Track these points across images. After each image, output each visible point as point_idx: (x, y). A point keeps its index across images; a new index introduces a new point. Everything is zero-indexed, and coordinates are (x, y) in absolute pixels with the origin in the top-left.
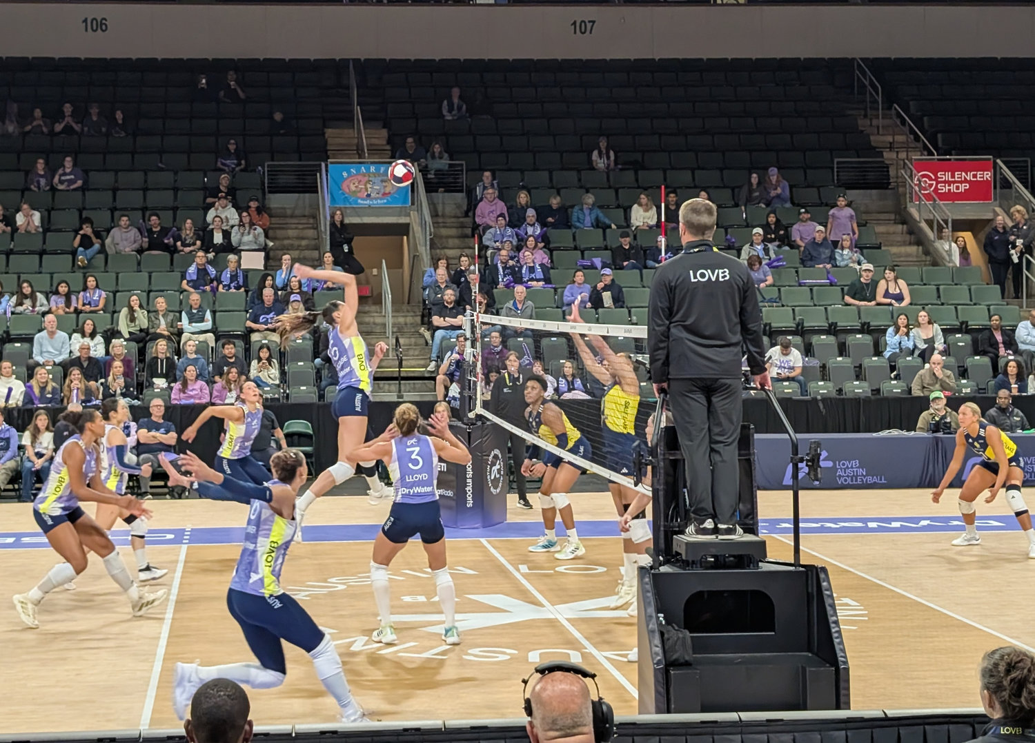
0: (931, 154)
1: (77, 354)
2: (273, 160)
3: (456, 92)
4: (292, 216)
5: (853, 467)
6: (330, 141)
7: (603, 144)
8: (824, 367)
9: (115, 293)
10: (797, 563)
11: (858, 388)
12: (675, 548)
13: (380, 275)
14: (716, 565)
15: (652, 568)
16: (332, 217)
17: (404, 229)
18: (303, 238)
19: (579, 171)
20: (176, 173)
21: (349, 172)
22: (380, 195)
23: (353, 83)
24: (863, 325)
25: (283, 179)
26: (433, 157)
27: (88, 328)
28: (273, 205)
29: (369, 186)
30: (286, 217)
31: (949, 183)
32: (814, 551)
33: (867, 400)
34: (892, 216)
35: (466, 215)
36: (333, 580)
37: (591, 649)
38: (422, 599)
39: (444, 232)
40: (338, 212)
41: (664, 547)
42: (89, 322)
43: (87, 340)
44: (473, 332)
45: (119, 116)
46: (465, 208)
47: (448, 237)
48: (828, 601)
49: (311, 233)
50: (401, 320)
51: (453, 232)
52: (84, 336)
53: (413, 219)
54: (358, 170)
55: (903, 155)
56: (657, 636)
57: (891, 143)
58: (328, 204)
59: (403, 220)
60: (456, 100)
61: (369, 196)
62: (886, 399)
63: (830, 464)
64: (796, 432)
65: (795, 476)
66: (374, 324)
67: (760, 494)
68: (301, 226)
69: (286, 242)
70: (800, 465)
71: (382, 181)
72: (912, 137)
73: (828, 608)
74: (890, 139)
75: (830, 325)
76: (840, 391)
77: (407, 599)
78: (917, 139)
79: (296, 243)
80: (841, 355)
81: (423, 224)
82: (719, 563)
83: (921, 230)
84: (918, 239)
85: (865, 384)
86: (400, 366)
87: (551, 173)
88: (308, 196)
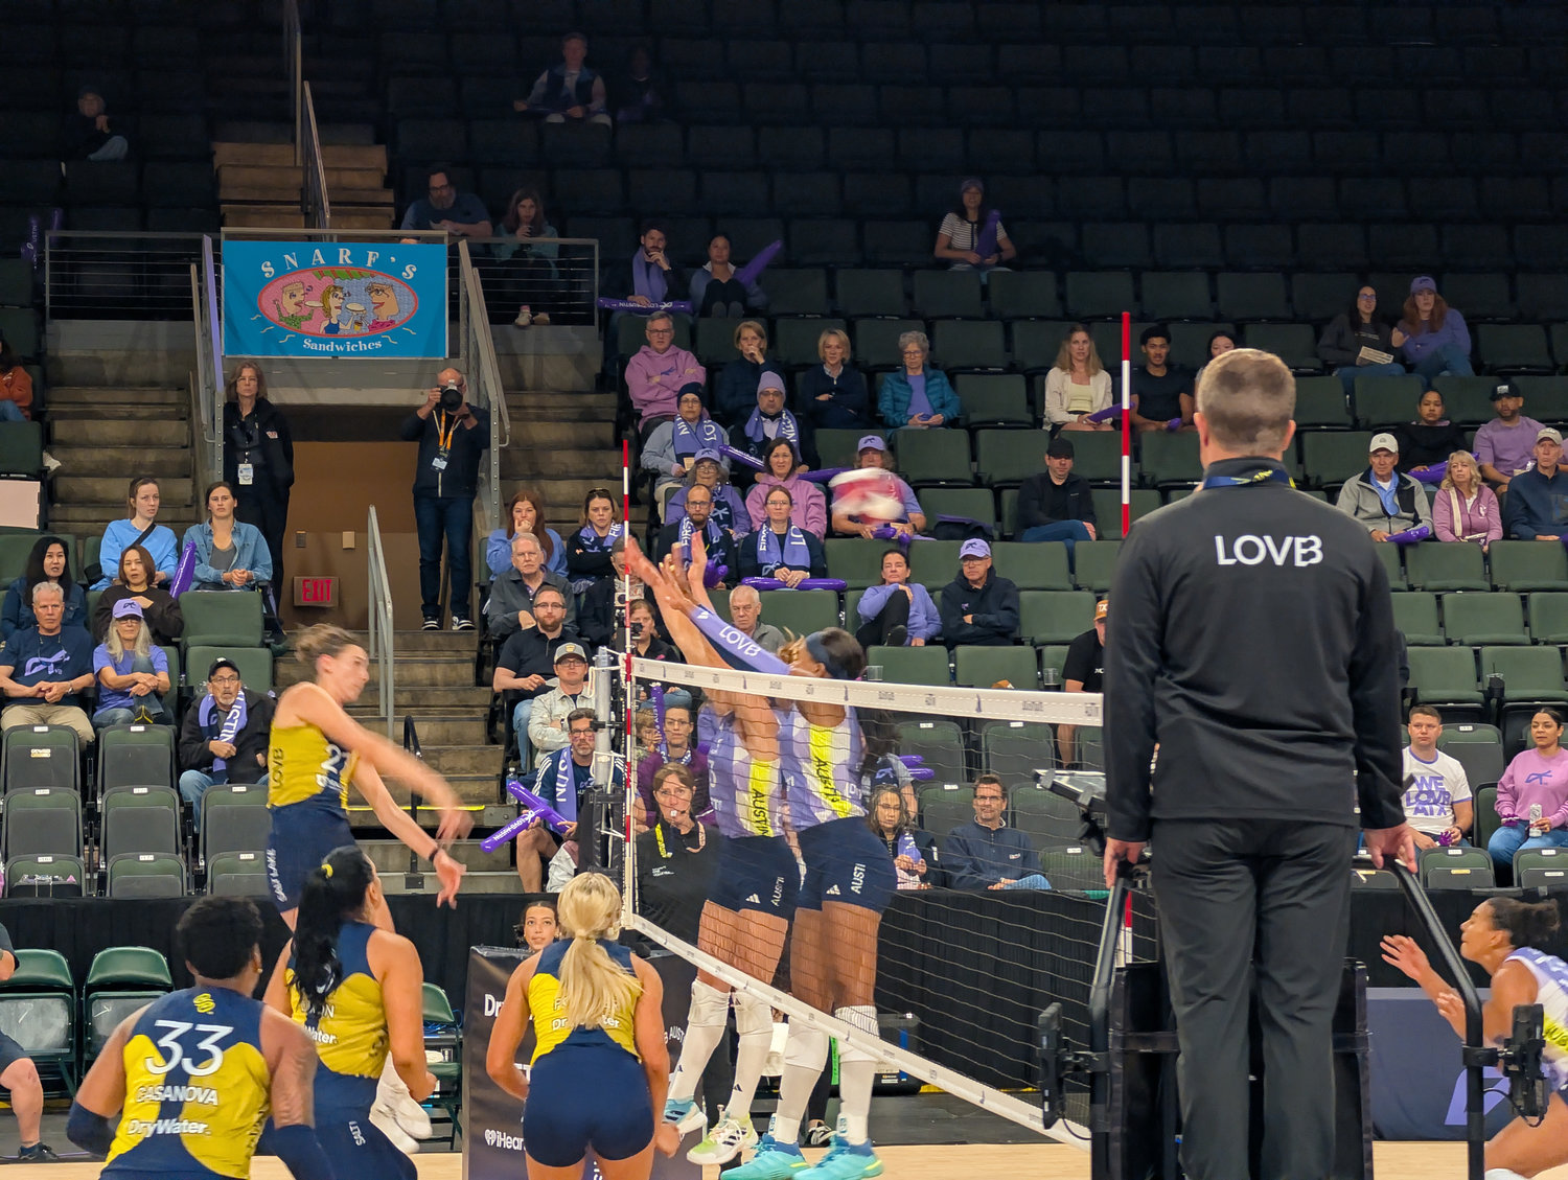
2: (67, 225)
3: (576, 49)
4: (119, 383)
6: (226, 176)
7: (972, 197)
13: (361, 549)
16: (231, 386)
18: (147, 444)
19: (909, 272)
21: (278, 263)
22: (364, 330)
23: (293, 19)
25: (93, 281)
26: (516, 225)
28: (64, 353)
29: (333, 302)
30: (100, 384)
35: (600, 386)
39: (542, 432)
40: (247, 373)
44: (615, 706)
49: (171, 430)
50: (421, 672)
51: (564, 432)
58: (219, 350)
61: (333, 329)
65: (1475, 1101)
68: (144, 412)
69: (103, 453)
70: (1488, 1073)
71: (371, 289)
79: (131, 457)
87: (831, 275)
88: (162, 327)
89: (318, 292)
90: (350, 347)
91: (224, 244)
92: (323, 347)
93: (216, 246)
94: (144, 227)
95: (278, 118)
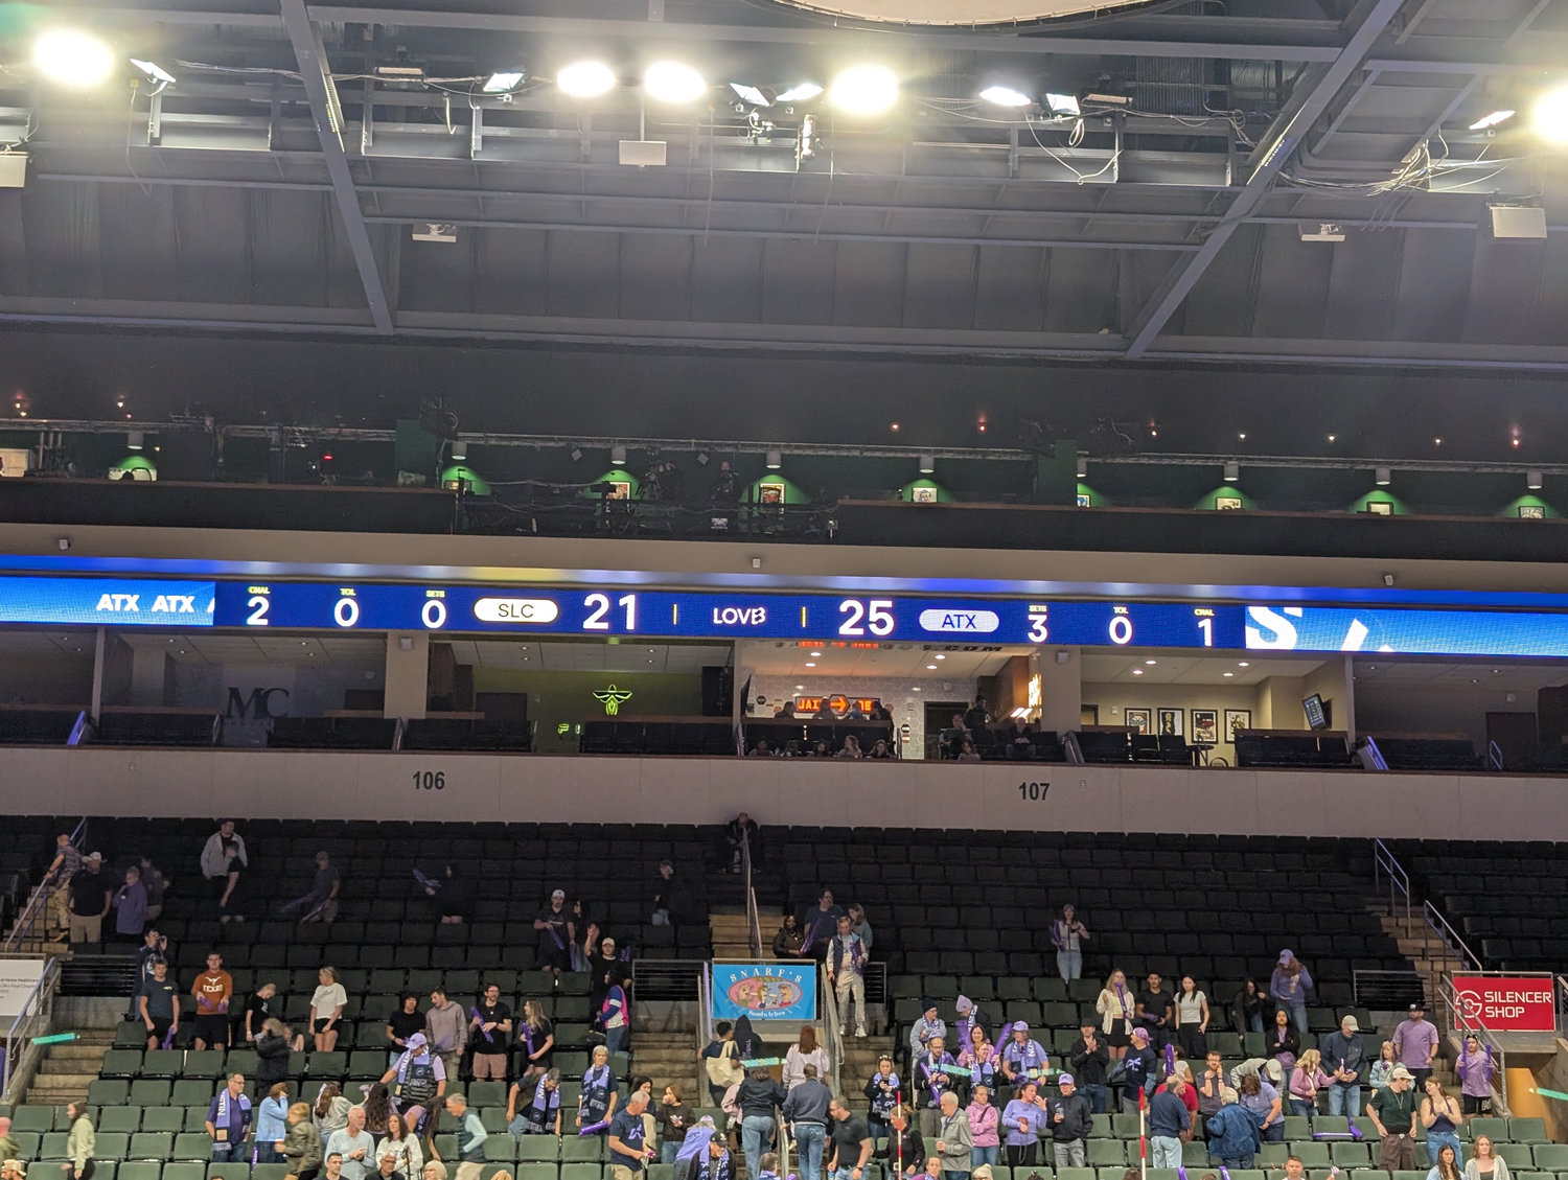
0: (1475, 967)
2: (642, 956)
4: (664, 1031)
6: (714, 930)
18: (677, 1062)
20: (519, 973)
22: (777, 1006)
25: (655, 981)
28: (642, 1016)
29: (763, 993)
30: (657, 1031)
31: (1500, 1006)
35: (887, 1033)
39: (859, 1056)
46: (886, 1024)
49: (687, 1054)
55: (1439, 966)
57: (1423, 950)
58: (710, 1009)
61: (762, 1006)
68: (676, 1045)
69: (655, 1066)
71: (780, 987)
72: (1449, 942)
74: (1422, 944)
78: (1456, 945)
79: (668, 1068)
87: (995, 979)
88: (684, 1004)
89: (756, 989)
90: (770, 1014)
91: (714, 966)
92: (758, 1014)
93: (710, 966)
94: (677, 958)
95: (740, 903)
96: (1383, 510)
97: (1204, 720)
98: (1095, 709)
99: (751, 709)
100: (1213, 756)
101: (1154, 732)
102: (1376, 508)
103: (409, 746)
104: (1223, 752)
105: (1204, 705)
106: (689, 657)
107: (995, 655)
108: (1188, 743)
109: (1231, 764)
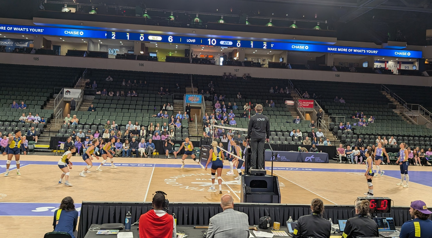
0: (302, 98)
1: (134, 129)
2: (175, 93)
3: (212, 82)
4: (178, 104)
5: (284, 158)
6: (186, 90)
7: (239, 93)
8: (279, 138)
9: (143, 117)
10: (272, 175)
11: (286, 143)
12: (249, 171)
13: (195, 116)
14: (256, 175)
15: (244, 175)
16: (186, 105)
17: (200, 108)
18: (180, 109)
19: (235, 98)
20: (156, 95)
21: (190, 96)
22: (196, 101)
23: (192, 78)
24: (287, 130)
25: (177, 97)
26: (207, 94)
27: (137, 123)
28: (175, 102)
29: (194, 99)
30: (177, 104)
31: (305, 104)
32: (275, 173)
33: (287, 145)
34: (294, 110)
35: (212, 106)
36: (183, 175)
37: (232, 190)
38: (200, 179)
39: (208, 109)
41: (247, 172)
42: (137, 122)
43: (137, 126)
44: (212, 128)
45: (145, 82)
46: (212, 104)
47: (209, 110)
48: (277, 183)
49: (182, 108)
50: (199, 125)
51: (210, 109)
52: (136, 125)
53: (202, 106)
54: (192, 96)
55: (297, 98)
56: (245, 188)
58: (185, 102)
59: (200, 106)
60: (211, 84)
61: (193, 101)
62: (291, 145)
63: (280, 157)
64: (273, 150)
65: (272, 159)
66: (193, 126)
67: (266, 162)
68: (180, 106)
69: (177, 109)
70: (274, 157)
71: (196, 98)
72: (299, 95)
73: (277, 184)
74: (294, 95)
75: (281, 130)
76: (282, 143)
77: (197, 179)
78: (300, 95)
79: (179, 109)
80: (283, 136)
81: (204, 107)
82: (257, 175)
83: (299, 113)
84: (299, 115)
85: (287, 142)
86: (198, 134)
87: (229, 98)
88: (181, 100)
91: (186, 95)
94: (180, 93)
95: (190, 86)
96: (294, 27)
97: (264, 61)
98: (247, 58)
99: (193, 56)
100: (265, 66)
101: (256, 62)
102: (293, 27)
103: (138, 59)
104: (266, 65)
105: (264, 58)
106: (183, 47)
107: (232, 49)
108: (261, 64)
109: (267, 67)
